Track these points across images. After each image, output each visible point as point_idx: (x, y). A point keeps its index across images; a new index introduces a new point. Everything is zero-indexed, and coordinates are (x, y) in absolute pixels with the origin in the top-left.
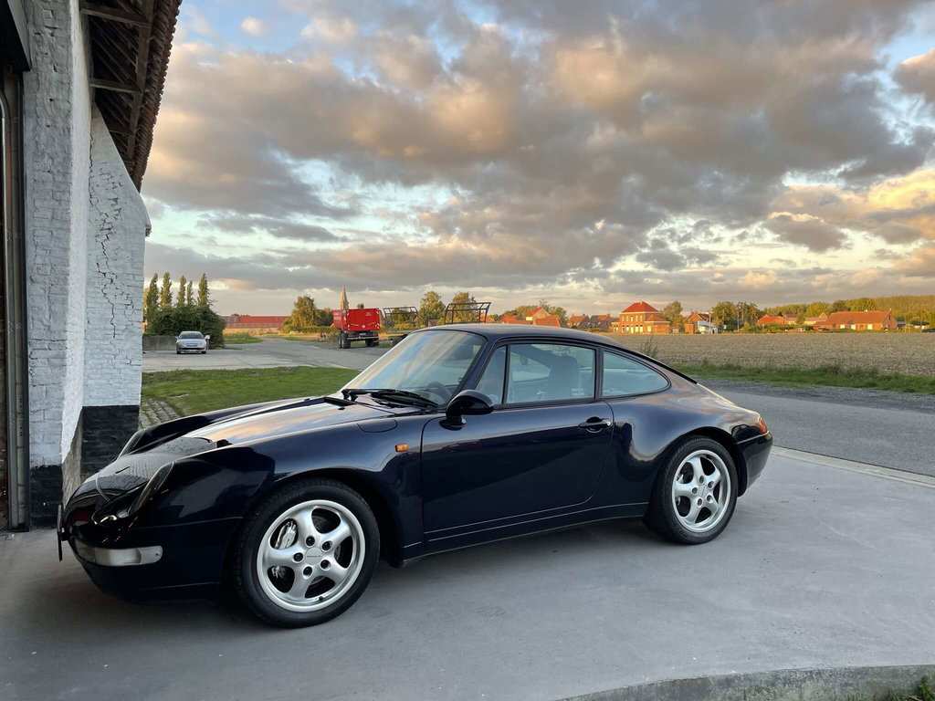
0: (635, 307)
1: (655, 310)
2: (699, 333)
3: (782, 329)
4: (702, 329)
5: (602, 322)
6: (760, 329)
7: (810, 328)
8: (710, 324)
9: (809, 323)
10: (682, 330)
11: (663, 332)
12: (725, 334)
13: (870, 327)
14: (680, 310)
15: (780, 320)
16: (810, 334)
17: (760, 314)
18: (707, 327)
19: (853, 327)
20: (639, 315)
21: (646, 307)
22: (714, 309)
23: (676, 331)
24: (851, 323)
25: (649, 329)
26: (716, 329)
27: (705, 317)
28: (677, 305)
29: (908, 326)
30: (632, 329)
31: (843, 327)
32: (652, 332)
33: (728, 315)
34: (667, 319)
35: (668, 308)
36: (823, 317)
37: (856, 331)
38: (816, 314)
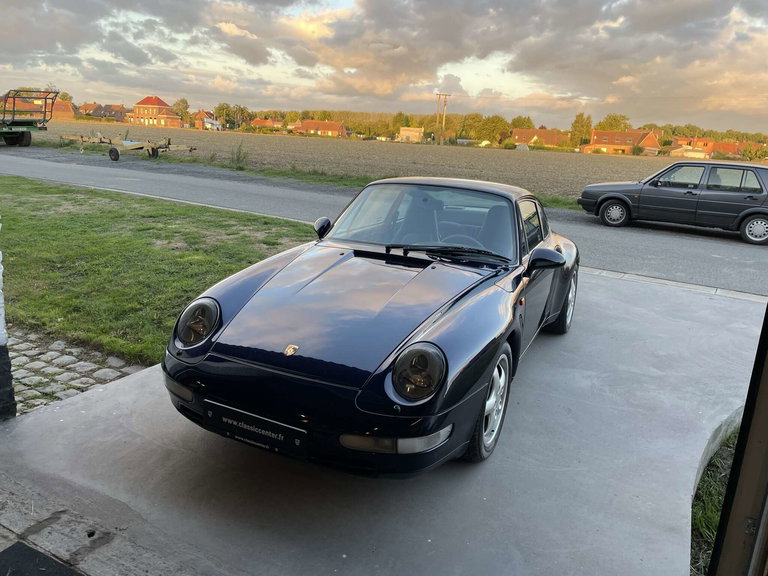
0: (147, 101)
1: (166, 105)
2: (207, 129)
3: (272, 131)
4: (209, 126)
5: (116, 112)
6: (254, 129)
7: (290, 131)
8: (214, 122)
9: (289, 127)
10: (193, 125)
11: (175, 126)
12: (228, 132)
13: (330, 133)
14: (187, 107)
15: (269, 123)
16: (291, 136)
17: (252, 117)
18: (212, 124)
19: (319, 133)
20: (153, 109)
21: (158, 102)
22: (216, 109)
23: (187, 125)
24: (317, 129)
25: (163, 122)
26: (220, 127)
27: (210, 115)
28: (184, 102)
29: (354, 135)
30: (147, 121)
31: (312, 132)
32: (166, 125)
33: (227, 115)
34: (177, 114)
35: (178, 104)
36: (299, 123)
37: (321, 136)
38: (293, 121)
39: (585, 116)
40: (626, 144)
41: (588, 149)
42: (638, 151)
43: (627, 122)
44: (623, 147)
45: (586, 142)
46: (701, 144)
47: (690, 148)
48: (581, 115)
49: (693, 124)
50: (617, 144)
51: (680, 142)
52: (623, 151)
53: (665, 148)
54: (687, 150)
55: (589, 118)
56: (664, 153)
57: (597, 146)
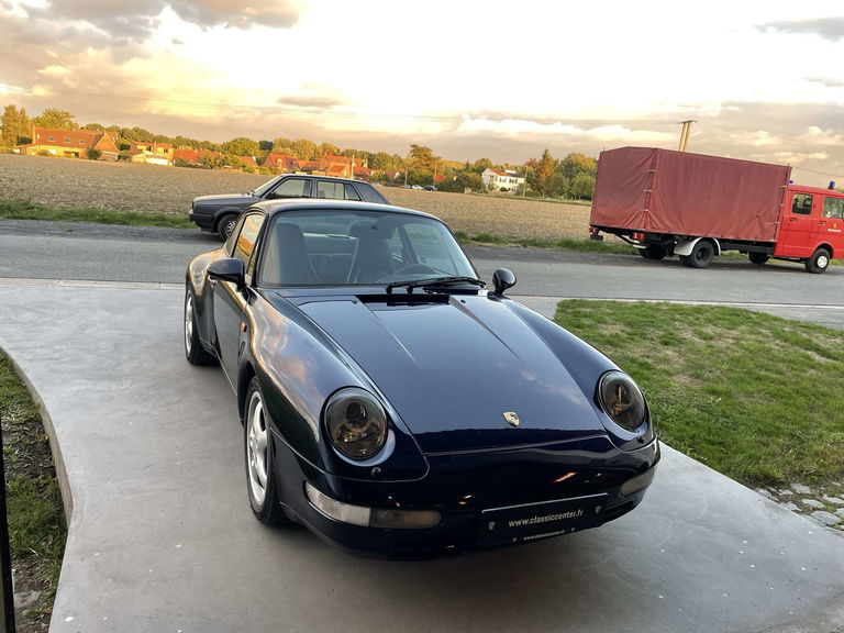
39: (18, 109)
40: (78, 147)
41: (32, 150)
42: (94, 155)
43: (73, 120)
44: (76, 150)
45: (25, 141)
46: (161, 150)
47: (151, 153)
48: (10, 109)
49: (141, 128)
50: (68, 146)
51: (139, 147)
52: (77, 154)
53: (124, 153)
54: (148, 156)
55: (23, 112)
56: (125, 158)
57: (43, 147)
